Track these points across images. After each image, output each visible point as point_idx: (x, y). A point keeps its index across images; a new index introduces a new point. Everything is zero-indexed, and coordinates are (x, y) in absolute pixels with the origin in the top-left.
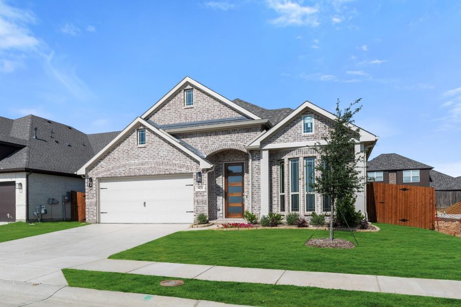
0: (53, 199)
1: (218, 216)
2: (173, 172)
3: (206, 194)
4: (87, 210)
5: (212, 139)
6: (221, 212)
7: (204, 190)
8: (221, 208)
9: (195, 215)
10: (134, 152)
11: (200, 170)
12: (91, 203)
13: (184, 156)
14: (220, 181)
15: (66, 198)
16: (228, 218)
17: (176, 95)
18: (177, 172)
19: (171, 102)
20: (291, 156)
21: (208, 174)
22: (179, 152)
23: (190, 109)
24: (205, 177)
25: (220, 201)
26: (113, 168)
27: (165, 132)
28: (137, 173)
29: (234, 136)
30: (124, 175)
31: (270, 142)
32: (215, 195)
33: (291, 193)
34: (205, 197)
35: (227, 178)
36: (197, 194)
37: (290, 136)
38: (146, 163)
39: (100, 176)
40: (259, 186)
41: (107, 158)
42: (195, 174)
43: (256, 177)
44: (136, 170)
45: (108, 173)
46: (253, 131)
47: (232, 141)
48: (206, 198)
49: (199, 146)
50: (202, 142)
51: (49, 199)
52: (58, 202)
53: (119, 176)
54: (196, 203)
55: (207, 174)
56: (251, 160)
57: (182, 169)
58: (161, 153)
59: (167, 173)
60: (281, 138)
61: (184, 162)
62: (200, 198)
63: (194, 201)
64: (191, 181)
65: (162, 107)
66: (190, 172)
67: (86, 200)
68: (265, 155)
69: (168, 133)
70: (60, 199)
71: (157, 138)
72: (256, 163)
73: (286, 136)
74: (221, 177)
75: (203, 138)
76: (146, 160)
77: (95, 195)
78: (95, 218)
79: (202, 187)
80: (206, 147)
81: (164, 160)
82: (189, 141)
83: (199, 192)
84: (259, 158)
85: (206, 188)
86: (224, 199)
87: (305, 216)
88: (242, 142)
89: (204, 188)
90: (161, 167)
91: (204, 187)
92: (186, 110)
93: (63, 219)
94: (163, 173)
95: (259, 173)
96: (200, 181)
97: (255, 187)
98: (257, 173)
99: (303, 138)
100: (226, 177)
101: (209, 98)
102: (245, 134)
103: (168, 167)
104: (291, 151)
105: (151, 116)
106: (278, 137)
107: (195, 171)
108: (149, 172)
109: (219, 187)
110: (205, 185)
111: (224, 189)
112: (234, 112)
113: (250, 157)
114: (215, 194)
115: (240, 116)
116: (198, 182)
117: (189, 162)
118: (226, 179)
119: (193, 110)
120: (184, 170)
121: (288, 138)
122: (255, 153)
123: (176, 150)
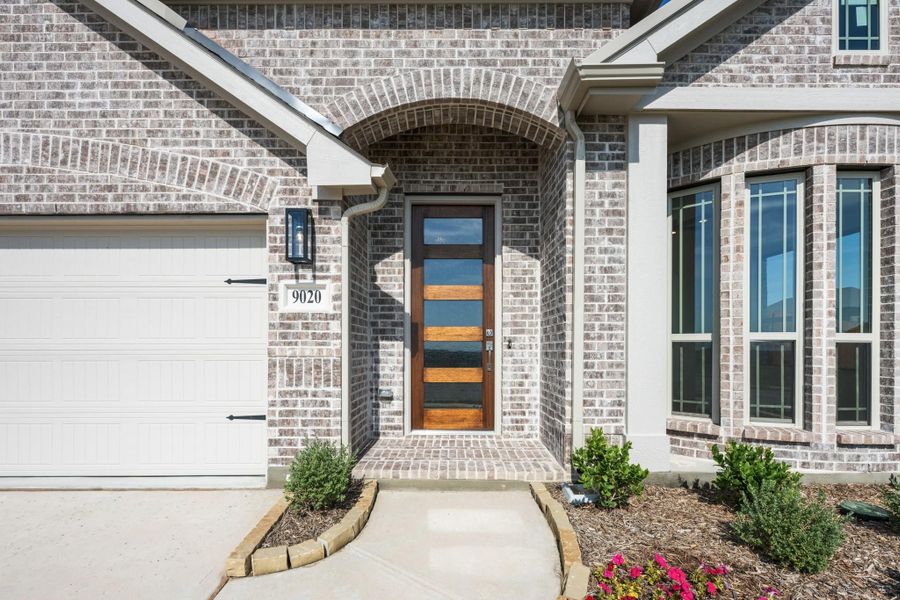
1: (382, 424)
2: (143, 203)
3: (341, 327)
6: (396, 405)
7: (326, 306)
8: (396, 391)
9: (273, 442)
11: (307, 199)
13: (214, 119)
14: (395, 276)
16: (422, 428)
18: (174, 204)
20: (758, 165)
21: (352, 226)
22: (184, 97)
24: (335, 238)
25: (394, 361)
29: (494, 40)
32: (369, 334)
33: (749, 337)
34: (334, 344)
35: (422, 265)
36: (285, 326)
37: (777, 60)
42: (277, 221)
43: (605, 251)
46: (586, 23)
47: (480, 63)
48: (339, 347)
49: (303, 76)
50: (320, 57)
54: (281, 376)
55: (345, 220)
56: (580, 166)
57: (203, 192)
58: (76, 98)
59: (111, 204)
60: (733, 64)
61: (213, 153)
62: (308, 350)
63: (272, 365)
64: (257, 260)
66: (250, 206)
68: (652, 140)
72: (606, 180)
73: (756, 57)
74: (397, 257)
75: (327, 35)
80: (343, 83)
81: (92, 133)
83: (298, 316)
84: (621, 160)
85: (337, 298)
86: (408, 352)
87: (840, 445)
88: (531, 73)
89: (332, 295)
90: (76, 173)
91: (327, 294)
94: (88, 206)
95: (617, 232)
96: (303, 260)
97: (599, 299)
98: (609, 231)
99: (838, 73)
100: (417, 263)
103: (118, 176)
104: (764, 137)
106: (719, 60)
107: (275, 204)
109: (386, 300)
110: (337, 279)
111: (408, 310)
113: (580, 149)
114: (370, 329)
116: (296, 262)
117: (241, 153)
118: (418, 270)
120: (212, 197)
121: (765, 70)
123: (165, 87)
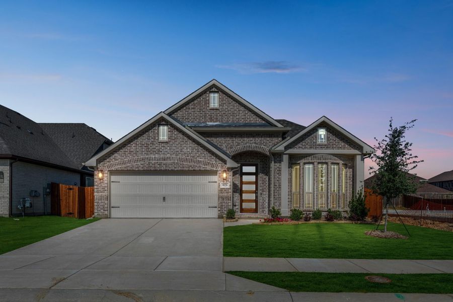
0: (36, 191)
2: (197, 169)
3: (231, 191)
4: (95, 204)
5: (237, 140)
6: (237, 207)
7: (228, 187)
8: (237, 204)
9: (219, 211)
10: (154, 147)
11: (225, 168)
12: (101, 196)
13: (209, 154)
14: (237, 179)
15: (48, 190)
16: (242, 213)
17: (201, 95)
18: (202, 169)
19: (196, 102)
21: (233, 172)
22: (204, 150)
23: (215, 111)
24: (230, 175)
25: (236, 198)
26: (129, 161)
27: (192, 130)
28: (158, 167)
29: (258, 140)
30: (142, 169)
31: (291, 148)
34: (230, 194)
35: (242, 177)
36: (221, 190)
37: (307, 144)
38: (168, 158)
39: (113, 169)
40: (280, 185)
41: (122, 151)
42: (220, 172)
43: (278, 177)
44: (156, 165)
45: (124, 166)
46: (275, 137)
47: (256, 144)
49: (224, 146)
50: (227, 143)
51: (32, 191)
52: (40, 195)
53: (136, 169)
54: (221, 199)
56: (273, 162)
57: (207, 167)
58: (185, 150)
59: (191, 169)
60: (300, 145)
61: (209, 160)
62: (225, 195)
63: (219, 197)
65: (186, 105)
66: (215, 169)
67: (95, 194)
68: (286, 158)
69: (195, 131)
70: (41, 191)
71: (180, 135)
72: (278, 165)
73: (304, 144)
74: (237, 176)
75: (228, 139)
76: (168, 155)
77: (106, 189)
78: (106, 212)
79: (226, 184)
80: (231, 148)
81: (188, 156)
82: (214, 140)
83: (223, 189)
84: (280, 161)
85: (230, 185)
86: (239, 196)
88: (265, 146)
90: (185, 163)
91: (228, 185)
92: (211, 111)
93: (44, 213)
94: (187, 169)
95: (280, 174)
98: (278, 174)
101: (234, 102)
102: (268, 139)
103: (192, 164)
104: (306, 157)
105: (174, 113)
106: (297, 144)
107: (219, 169)
108: (171, 168)
109: (235, 184)
110: (230, 182)
111: (239, 186)
112: (258, 118)
113: (273, 159)
115: (264, 122)
117: (214, 160)
119: (218, 112)
121: (305, 146)
122: (278, 156)
123: (200, 148)
